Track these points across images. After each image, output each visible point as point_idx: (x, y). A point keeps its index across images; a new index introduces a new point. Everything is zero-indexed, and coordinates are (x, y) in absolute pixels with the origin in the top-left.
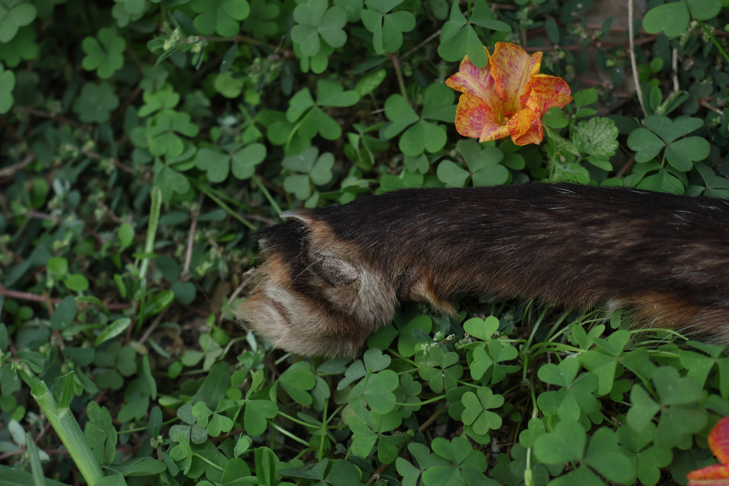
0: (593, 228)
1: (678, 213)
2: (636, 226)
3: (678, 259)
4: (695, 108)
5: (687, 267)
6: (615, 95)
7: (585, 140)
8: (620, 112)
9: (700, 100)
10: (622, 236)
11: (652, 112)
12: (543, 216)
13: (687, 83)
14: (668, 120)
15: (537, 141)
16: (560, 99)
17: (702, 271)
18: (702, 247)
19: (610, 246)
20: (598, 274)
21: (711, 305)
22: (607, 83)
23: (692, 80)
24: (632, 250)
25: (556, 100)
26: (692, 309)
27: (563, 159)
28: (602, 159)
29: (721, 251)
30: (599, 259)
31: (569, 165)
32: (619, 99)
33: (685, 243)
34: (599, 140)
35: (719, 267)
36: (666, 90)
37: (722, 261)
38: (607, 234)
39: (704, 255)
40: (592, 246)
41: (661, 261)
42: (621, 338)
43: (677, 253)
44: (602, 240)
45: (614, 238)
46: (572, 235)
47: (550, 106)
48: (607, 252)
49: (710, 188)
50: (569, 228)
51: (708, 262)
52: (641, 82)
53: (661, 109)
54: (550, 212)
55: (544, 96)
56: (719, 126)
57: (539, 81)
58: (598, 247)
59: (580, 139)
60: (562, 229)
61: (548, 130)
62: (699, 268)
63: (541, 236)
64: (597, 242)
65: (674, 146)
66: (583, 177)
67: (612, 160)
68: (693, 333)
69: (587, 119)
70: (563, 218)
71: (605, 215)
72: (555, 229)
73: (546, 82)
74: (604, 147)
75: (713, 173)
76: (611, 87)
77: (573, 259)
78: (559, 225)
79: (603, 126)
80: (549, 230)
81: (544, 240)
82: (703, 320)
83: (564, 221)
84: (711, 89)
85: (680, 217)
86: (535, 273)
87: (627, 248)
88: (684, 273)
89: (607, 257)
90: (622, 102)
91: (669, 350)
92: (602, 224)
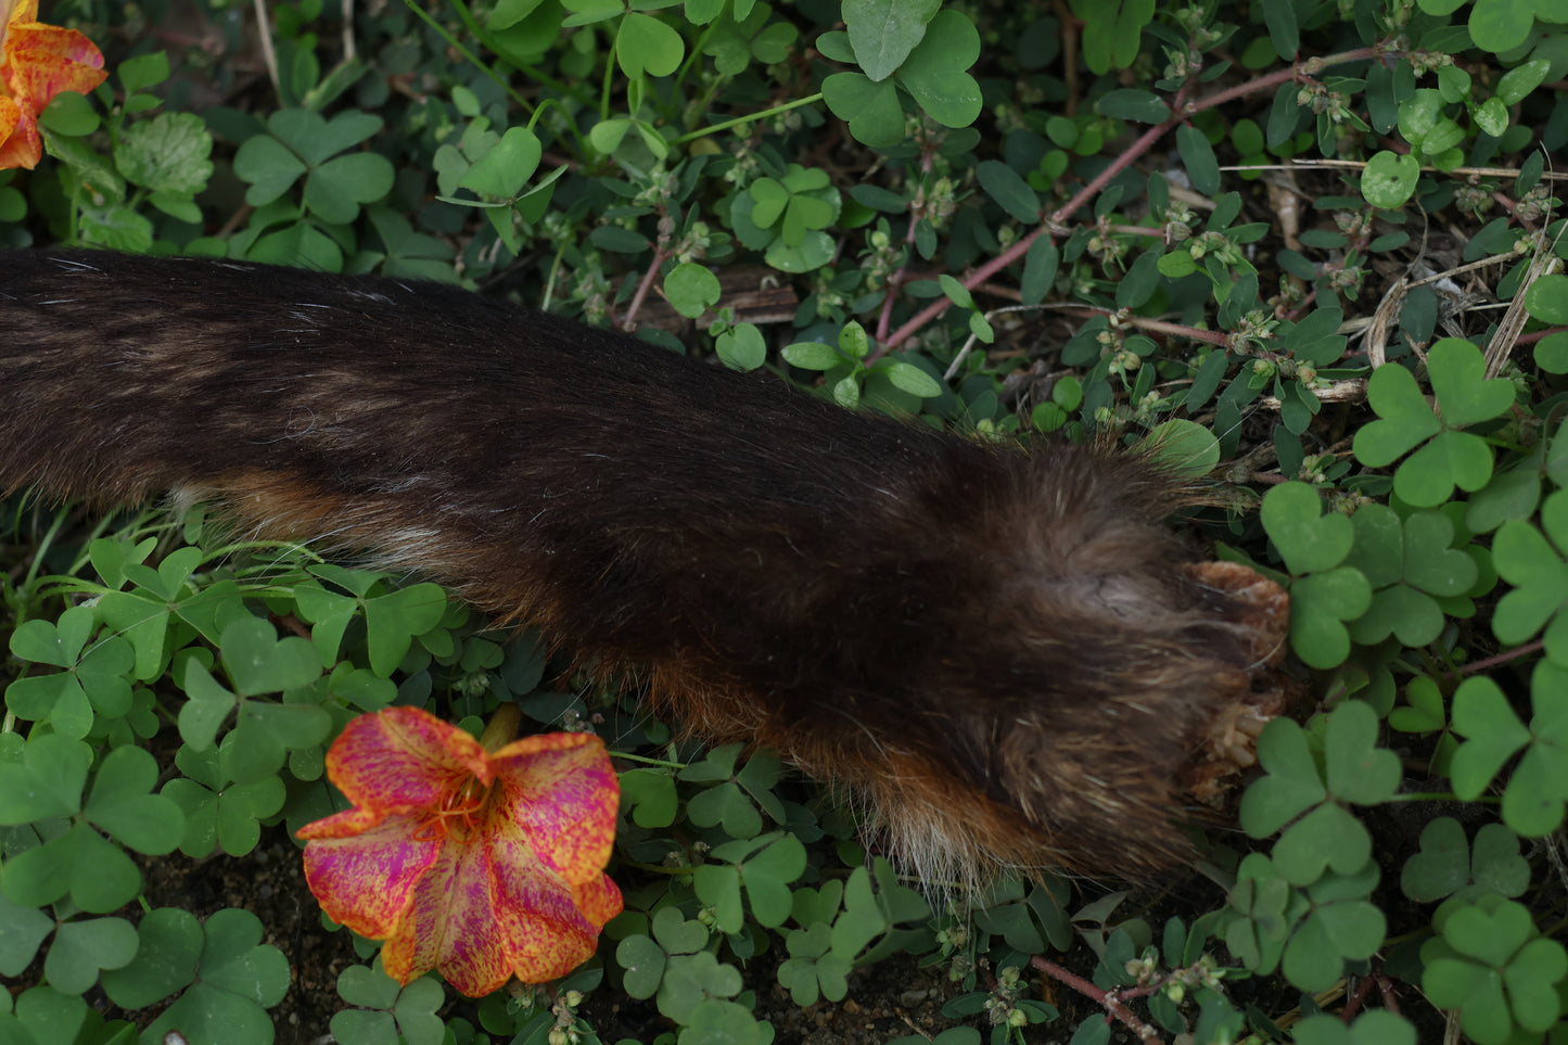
0: (130, 341)
1: (302, 309)
2: (215, 336)
3: (297, 401)
4: (378, 95)
5: (314, 418)
6: (229, 67)
7: (147, 159)
8: (245, 103)
9: (391, 80)
10: (183, 358)
11: (296, 102)
12: (28, 318)
13: (373, 43)
14: (319, 120)
15: (29, 161)
16: (78, 76)
17: (345, 424)
18: (345, 377)
19: (162, 378)
20: (147, 434)
21: (363, 491)
22: (212, 42)
23: (386, 38)
24: (209, 385)
25: (70, 76)
26: (331, 500)
27: (98, 198)
28: (179, 198)
29: (378, 385)
30: (142, 403)
31: (111, 211)
32: (239, 74)
33: (311, 370)
34: (174, 159)
35: (377, 416)
36: (327, 58)
37: (383, 404)
38: (156, 353)
39: (348, 393)
40: (129, 379)
41: (267, 405)
42: (182, 565)
43: (297, 389)
44: (147, 366)
45: (170, 361)
46: (88, 357)
47: (60, 89)
48: (160, 390)
49: (396, 256)
50: (82, 342)
51: (356, 406)
52: (276, 40)
53: (312, 97)
54: (43, 310)
55: (43, 68)
56: (423, 130)
57: (33, 38)
58: (140, 381)
59: (133, 158)
60: (68, 345)
61: (47, 137)
62: (339, 419)
63: (27, 360)
64: (137, 370)
65: (323, 173)
66: (138, 236)
67: (199, 199)
68: (332, 549)
69: (149, 116)
70: (70, 322)
71: (156, 315)
72: (53, 345)
73: (51, 39)
74: (183, 173)
75: (408, 227)
76: (220, 50)
77: (91, 406)
78: (61, 336)
79: (183, 131)
80: (40, 347)
81: (32, 366)
82: (350, 523)
83: (72, 328)
84: (416, 56)
85: (305, 318)
86: (19, 437)
87: (197, 381)
88: (308, 428)
89: (159, 402)
90: (246, 81)
91: (290, 584)
92: (147, 332)
